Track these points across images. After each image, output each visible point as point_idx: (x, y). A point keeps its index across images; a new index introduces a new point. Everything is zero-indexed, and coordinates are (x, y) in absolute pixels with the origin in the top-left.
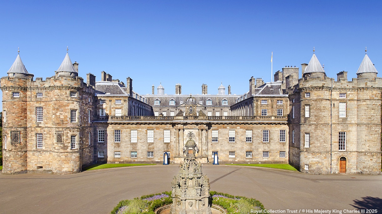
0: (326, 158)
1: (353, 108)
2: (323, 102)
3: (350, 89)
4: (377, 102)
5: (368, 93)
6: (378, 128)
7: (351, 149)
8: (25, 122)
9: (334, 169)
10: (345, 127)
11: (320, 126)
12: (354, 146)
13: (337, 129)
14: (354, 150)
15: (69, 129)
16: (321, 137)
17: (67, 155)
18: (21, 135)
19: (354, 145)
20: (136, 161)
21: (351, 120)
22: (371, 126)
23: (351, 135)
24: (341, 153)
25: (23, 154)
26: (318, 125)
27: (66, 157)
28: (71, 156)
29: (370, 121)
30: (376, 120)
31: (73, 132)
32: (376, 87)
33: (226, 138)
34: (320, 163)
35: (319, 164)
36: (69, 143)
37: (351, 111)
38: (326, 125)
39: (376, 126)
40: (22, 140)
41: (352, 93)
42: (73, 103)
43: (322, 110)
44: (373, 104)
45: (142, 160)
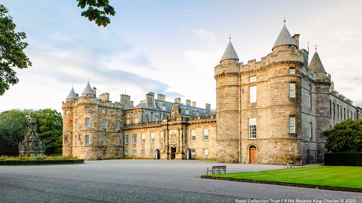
0: (230, 146)
1: (263, 91)
2: (225, 89)
3: (258, 70)
4: (281, 80)
5: (272, 71)
6: (282, 109)
7: (261, 136)
8: (72, 129)
9: (244, 158)
10: (254, 113)
11: (223, 114)
12: (264, 133)
13: (246, 116)
14: (264, 138)
15: (84, 131)
16: (223, 124)
17: (83, 148)
18: (69, 137)
19: (265, 131)
20: (144, 157)
21: (261, 104)
22: (275, 108)
23: (261, 121)
24: (251, 142)
25: (70, 149)
26: (221, 113)
27: (82, 149)
28: (85, 149)
29: (273, 102)
30: (280, 100)
31: (87, 133)
32: (278, 61)
33: (201, 137)
34: (223, 150)
35: (222, 152)
36: (84, 140)
37: (260, 94)
38: (230, 112)
39: (280, 107)
40: (69, 140)
41: (261, 74)
42: (86, 114)
43: (224, 97)
44: (276, 83)
45: (148, 157)
